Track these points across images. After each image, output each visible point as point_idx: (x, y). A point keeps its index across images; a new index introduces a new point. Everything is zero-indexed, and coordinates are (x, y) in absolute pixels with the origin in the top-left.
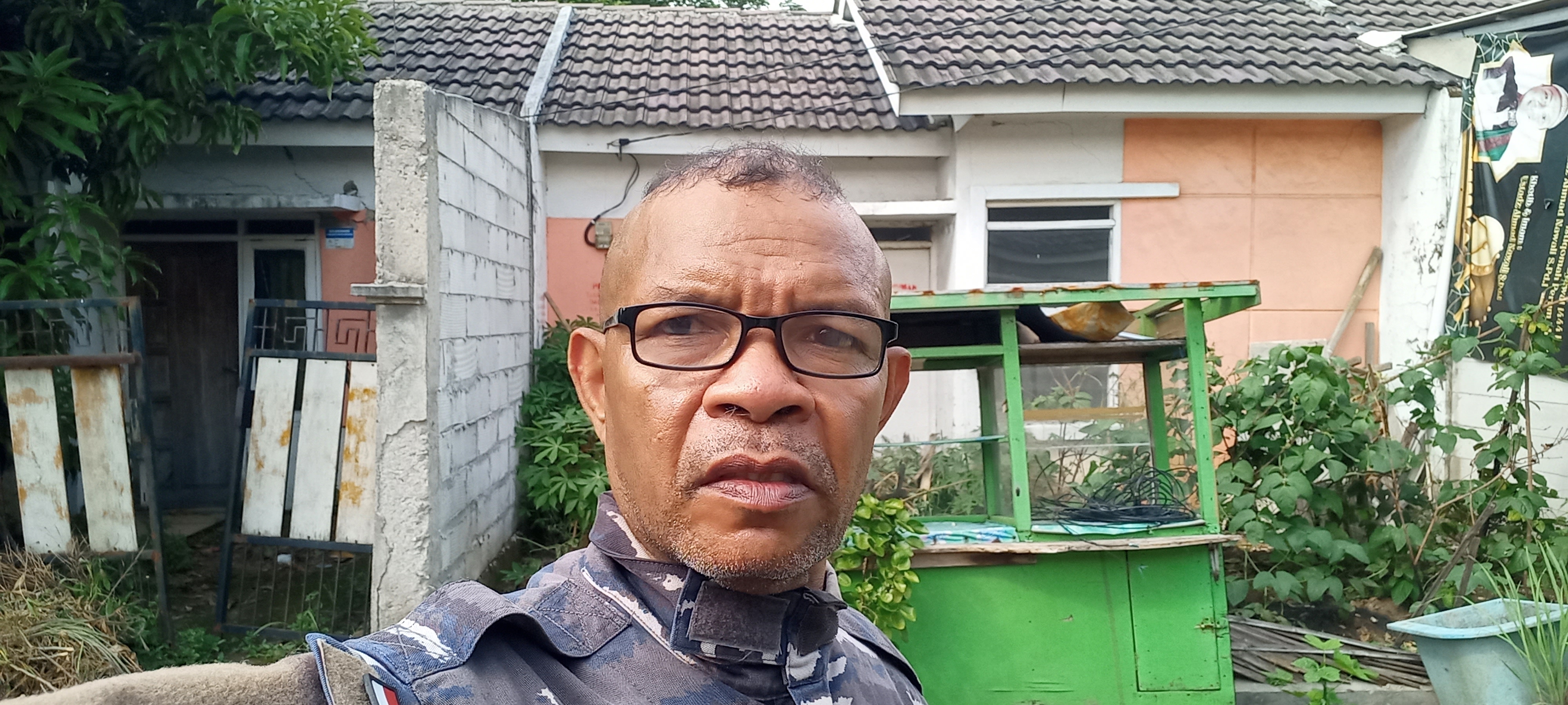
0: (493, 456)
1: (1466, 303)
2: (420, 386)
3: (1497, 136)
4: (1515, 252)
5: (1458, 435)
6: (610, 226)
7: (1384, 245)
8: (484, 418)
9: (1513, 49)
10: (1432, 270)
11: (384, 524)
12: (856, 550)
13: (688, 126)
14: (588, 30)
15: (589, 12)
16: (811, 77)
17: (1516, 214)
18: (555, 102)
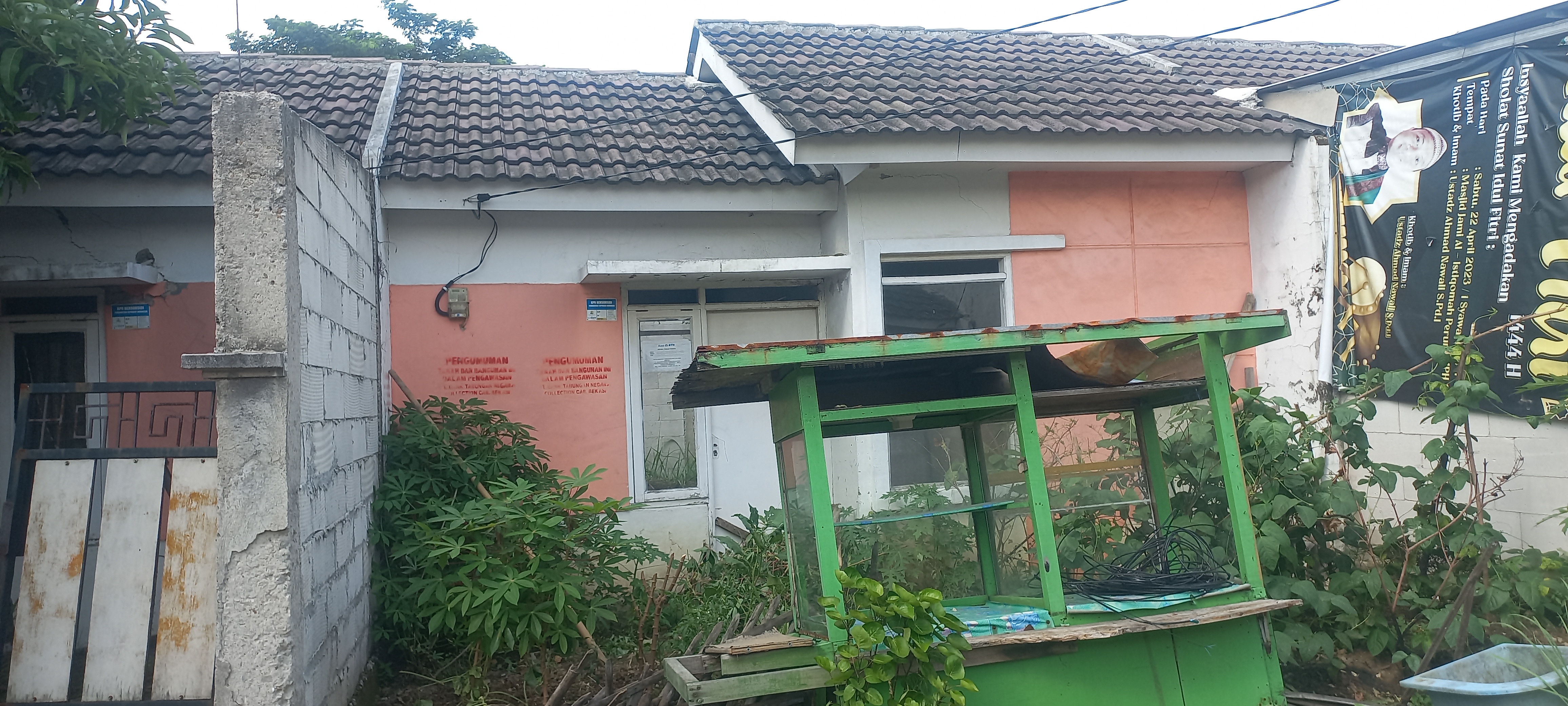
0: (350, 567)
1: (1351, 343)
2: (279, 484)
3: (1368, 180)
4: (1399, 290)
5: (1398, 475)
6: (465, 292)
7: (1255, 291)
8: (341, 522)
9: (1378, 97)
10: (1311, 313)
11: (230, 674)
12: (890, 658)
13: (558, 179)
14: (423, 86)
15: (422, 68)
16: (680, 133)
17: (1397, 254)
18: (399, 155)
